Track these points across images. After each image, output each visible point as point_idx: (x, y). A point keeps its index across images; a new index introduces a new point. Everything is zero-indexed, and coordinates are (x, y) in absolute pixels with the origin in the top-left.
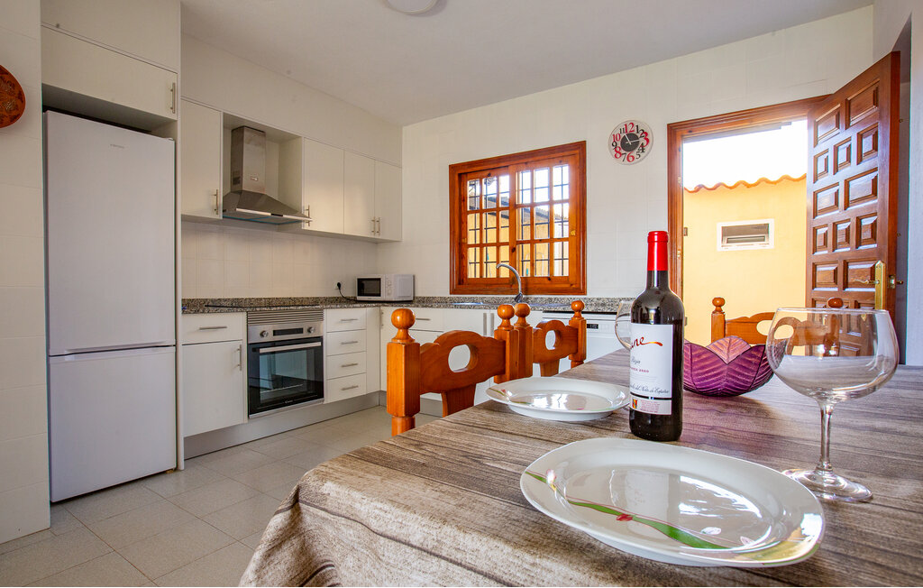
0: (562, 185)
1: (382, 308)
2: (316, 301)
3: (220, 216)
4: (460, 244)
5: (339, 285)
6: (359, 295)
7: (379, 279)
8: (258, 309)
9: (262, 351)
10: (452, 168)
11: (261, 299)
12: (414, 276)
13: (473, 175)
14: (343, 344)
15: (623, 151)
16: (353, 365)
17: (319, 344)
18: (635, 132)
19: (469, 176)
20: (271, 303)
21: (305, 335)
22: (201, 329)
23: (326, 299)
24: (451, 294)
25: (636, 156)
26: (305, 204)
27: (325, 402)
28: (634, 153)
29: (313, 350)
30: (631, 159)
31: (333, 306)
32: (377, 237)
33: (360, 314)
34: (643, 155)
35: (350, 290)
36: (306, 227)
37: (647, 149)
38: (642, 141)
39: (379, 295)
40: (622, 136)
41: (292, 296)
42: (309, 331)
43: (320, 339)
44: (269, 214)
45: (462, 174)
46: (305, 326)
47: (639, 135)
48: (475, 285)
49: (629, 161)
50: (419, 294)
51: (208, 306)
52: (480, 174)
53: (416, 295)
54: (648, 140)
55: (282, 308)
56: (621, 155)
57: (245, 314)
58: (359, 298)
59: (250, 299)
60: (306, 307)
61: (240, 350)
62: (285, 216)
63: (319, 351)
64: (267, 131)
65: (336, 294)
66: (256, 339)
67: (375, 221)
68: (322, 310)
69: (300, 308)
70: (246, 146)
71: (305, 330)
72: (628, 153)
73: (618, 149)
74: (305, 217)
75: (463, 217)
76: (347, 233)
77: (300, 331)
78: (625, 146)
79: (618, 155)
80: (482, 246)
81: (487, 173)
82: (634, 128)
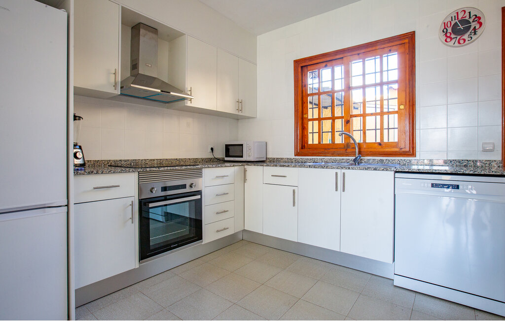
0: (388, 71)
1: (246, 167)
2: (195, 162)
3: (118, 92)
4: (303, 118)
5: (212, 149)
6: (226, 157)
7: (242, 145)
8: (148, 169)
9: (151, 205)
10: (296, 62)
11: (154, 160)
12: (266, 143)
13: (312, 67)
14: (217, 195)
15: (453, 36)
16: (225, 211)
17: (199, 197)
18: (467, 18)
19: (309, 68)
20: (161, 164)
21: (188, 190)
22: (95, 188)
23: (202, 159)
24: (295, 156)
25: (467, 39)
26: (188, 86)
27: (203, 243)
28: (466, 37)
29: (194, 202)
30: (462, 41)
31: (210, 166)
32: (240, 113)
33: (230, 171)
34: (474, 37)
35: (220, 153)
36: (189, 104)
37: (479, 32)
38: (473, 25)
39: (242, 157)
40: (453, 23)
41: (178, 158)
42: (191, 186)
43: (199, 192)
44: (159, 91)
45: (303, 66)
46: (188, 182)
47: (471, 20)
48: (316, 149)
49: (459, 43)
50: (270, 156)
51: (111, 166)
52: (318, 66)
53: (268, 157)
54: (481, 24)
55: (169, 168)
56: (451, 39)
57: (137, 174)
58: (227, 159)
59: (145, 160)
60: (189, 167)
61: (132, 205)
62: (172, 93)
63: (199, 202)
64: (159, 29)
65: (211, 156)
66: (146, 195)
67: (239, 102)
68: (201, 169)
69: (184, 167)
70: (142, 39)
71: (188, 186)
72: (458, 37)
73: (448, 35)
74: (188, 95)
75: (304, 98)
76: (219, 109)
77: (184, 186)
78: (456, 31)
79: (448, 40)
80: (320, 119)
81: (324, 64)
82: (467, 14)
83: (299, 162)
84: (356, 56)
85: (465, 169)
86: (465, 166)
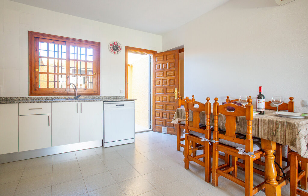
18: (117, 45)
19: (40, 39)
24: (30, 96)
25: (117, 53)
28: (116, 51)
30: (115, 53)
34: (119, 53)
37: (120, 51)
38: (119, 48)
40: (113, 45)
52: (48, 41)
56: (113, 51)
73: (112, 49)
78: (114, 49)
79: (112, 51)
80: (48, 73)
81: (53, 41)
82: (117, 44)
83: (34, 100)
84: (73, 44)
85: (116, 99)
86: (116, 98)
